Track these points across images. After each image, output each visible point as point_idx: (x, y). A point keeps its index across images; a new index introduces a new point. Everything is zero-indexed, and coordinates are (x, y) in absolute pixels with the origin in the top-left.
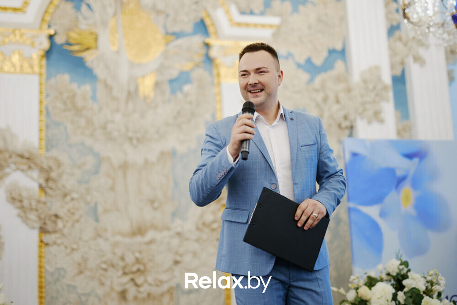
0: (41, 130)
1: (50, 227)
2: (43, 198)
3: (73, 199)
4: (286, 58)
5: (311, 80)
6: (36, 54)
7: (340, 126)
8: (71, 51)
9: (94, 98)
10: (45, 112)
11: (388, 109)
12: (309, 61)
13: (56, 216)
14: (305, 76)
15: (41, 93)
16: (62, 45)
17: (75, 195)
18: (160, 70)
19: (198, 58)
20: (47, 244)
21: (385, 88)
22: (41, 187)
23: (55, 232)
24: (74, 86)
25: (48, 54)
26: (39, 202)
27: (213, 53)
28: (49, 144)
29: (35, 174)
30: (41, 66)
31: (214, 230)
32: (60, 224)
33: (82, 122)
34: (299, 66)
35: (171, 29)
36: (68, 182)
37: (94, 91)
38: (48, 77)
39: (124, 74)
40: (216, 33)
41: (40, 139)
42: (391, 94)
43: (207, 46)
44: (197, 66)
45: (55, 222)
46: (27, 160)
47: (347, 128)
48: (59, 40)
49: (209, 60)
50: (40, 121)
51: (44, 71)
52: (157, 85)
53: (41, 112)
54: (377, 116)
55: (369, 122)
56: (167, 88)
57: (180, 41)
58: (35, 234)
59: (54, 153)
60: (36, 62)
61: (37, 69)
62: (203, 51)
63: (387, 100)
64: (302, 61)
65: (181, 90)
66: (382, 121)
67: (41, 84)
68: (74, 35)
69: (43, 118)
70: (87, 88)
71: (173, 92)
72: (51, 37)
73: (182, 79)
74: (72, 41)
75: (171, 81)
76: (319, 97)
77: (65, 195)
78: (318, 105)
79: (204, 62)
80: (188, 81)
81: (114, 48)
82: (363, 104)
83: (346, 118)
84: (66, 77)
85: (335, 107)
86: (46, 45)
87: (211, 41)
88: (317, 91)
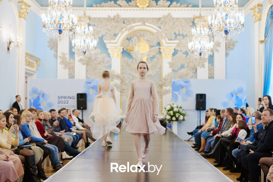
0: (121, 70)
1: (123, 91)
2: (121, 85)
3: (127, 86)
4: (180, 51)
5: (186, 57)
6: (120, 53)
7: (193, 68)
8: (127, 52)
9: (132, 62)
10: (122, 66)
11: (206, 64)
12: (186, 52)
13: (124, 89)
14: (185, 56)
15: (121, 61)
16: (125, 51)
17: (128, 85)
18: (148, 55)
19: (157, 52)
20: (122, 95)
21: (206, 59)
22: (121, 83)
23: (124, 93)
24: (128, 60)
25: (122, 53)
26: (120, 86)
27: (161, 51)
28: (122, 73)
29: (119, 80)
30: (121, 56)
31: (159, 93)
32: (125, 91)
33: (130, 68)
34: (183, 53)
35: (151, 45)
36: (127, 82)
37: (133, 61)
38: (123, 58)
39: (139, 57)
40: (162, 46)
41: (121, 72)
42: (208, 60)
43: (160, 49)
44: (157, 54)
45: (124, 91)
46: (118, 77)
47: (195, 69)
48: (125, 49)
49: (160, 52)
50: (121, 68)
51: (122, 56)
52: (147, 59)
53: (121, 66)
54: (203, 66)
55: (201, 67)
56: (150, 60)
57: (154, 48)
58: (119, 93)
59: (124, 75)
60: (120, 54)
61: (120, 56)
62: (159, 50)
63: (206, 62)
64: (184, 52)
65: (153, 60)
66: (204, 67)
67: (121, 59)
68: (128, 48)
69: (121, 67)
70: (131, 60)
71: (151, 60)
72: (123, 49)
73: (154, 57)
74: (128, 49)
75: (151, 58)
76: (188, 61)
77: (126, 85)
78: (188, 63)
79: (159, 53)
80: (155, 58)
81: (137, 50)
82: (199, 63)
83: (195, 66)
84: (126, 58)
85: (192, 64)
86: (122, 50)
87: (161, 48)
88: (188, 59)
